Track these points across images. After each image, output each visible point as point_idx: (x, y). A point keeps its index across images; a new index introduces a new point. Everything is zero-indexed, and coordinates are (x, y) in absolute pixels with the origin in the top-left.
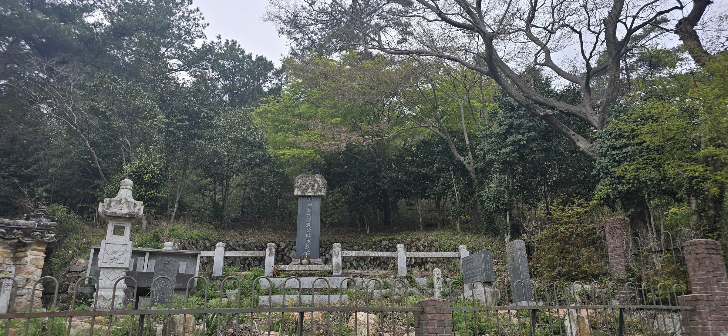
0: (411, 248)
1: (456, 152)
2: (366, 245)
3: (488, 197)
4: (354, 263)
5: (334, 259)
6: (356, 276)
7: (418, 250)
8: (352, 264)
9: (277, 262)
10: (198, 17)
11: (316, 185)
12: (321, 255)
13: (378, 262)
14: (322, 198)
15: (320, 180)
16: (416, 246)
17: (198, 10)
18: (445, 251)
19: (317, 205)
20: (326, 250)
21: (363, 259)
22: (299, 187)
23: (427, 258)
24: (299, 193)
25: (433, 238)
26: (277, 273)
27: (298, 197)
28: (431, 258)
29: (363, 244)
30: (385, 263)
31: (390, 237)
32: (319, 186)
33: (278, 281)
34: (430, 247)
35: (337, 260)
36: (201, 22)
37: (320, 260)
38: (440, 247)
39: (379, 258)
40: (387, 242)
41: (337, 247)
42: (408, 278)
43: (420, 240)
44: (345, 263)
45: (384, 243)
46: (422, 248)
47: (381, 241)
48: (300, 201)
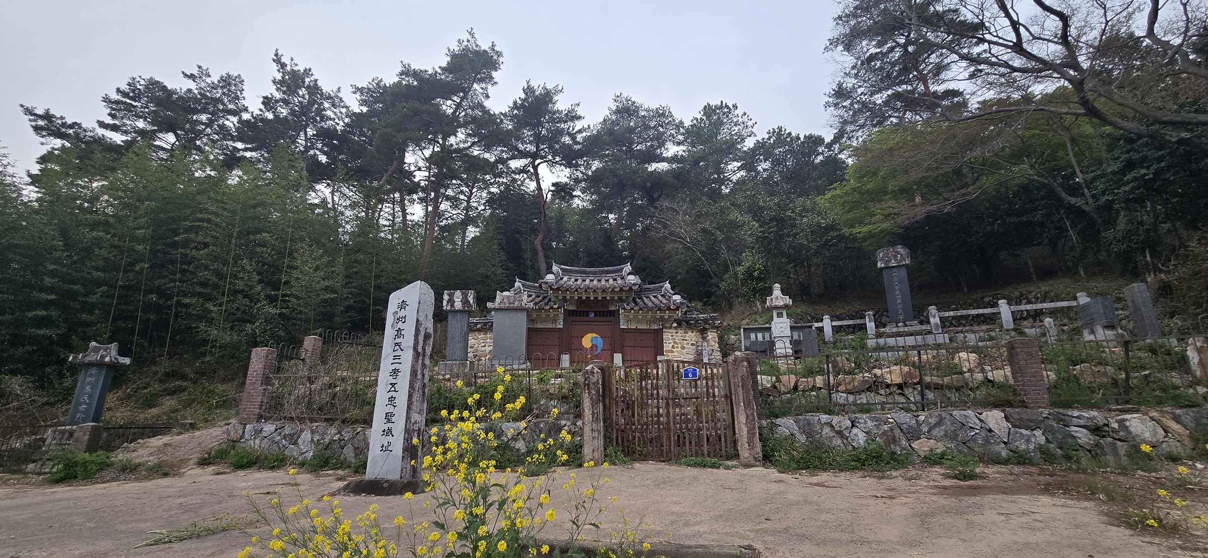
0: (1021, 301)
1: (1064, 195)
2: (965, 303)
3: (1115, 238)
4: (954, 322)
5: (932, 320)
6: (957, 333)
7: (1029, 302)
8: (951, 324)
9: (877, 327)
10: (746, 120)
11: (899, 256)
12: (915, 318)
13: (982, 318)
14: (907, 266)
15: (902, 250)
16: (1027, 298)
17: (745, 114)
18: (1062, 300)
19: (904, 273)
20: (919, 313)
21: (962, 317)
22: (882, 260)
23: (1042, 309)
24: (883, 265)
25: (1047, 289)
26: (879, 335)
27: (882, 269)
28: (1046, 309)
29: (961, 302)
30: (991, 319)
31: (994, 293)
32: (902, 255)
33: (881, 341)
34: (1044, 299)
35: (935, 320)
36: (750, 123)
37: (916, 322)
38: (1056, 297)
39: (983, 315)
40: (991, 298)
41: (933, 309)
42: (1015, 330)
43: (1031, 292)
44: (944, 322)
45: (987, 300)
46: (1034, 300)
47: (983, 298)
48: (885, 274)
